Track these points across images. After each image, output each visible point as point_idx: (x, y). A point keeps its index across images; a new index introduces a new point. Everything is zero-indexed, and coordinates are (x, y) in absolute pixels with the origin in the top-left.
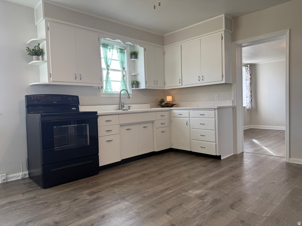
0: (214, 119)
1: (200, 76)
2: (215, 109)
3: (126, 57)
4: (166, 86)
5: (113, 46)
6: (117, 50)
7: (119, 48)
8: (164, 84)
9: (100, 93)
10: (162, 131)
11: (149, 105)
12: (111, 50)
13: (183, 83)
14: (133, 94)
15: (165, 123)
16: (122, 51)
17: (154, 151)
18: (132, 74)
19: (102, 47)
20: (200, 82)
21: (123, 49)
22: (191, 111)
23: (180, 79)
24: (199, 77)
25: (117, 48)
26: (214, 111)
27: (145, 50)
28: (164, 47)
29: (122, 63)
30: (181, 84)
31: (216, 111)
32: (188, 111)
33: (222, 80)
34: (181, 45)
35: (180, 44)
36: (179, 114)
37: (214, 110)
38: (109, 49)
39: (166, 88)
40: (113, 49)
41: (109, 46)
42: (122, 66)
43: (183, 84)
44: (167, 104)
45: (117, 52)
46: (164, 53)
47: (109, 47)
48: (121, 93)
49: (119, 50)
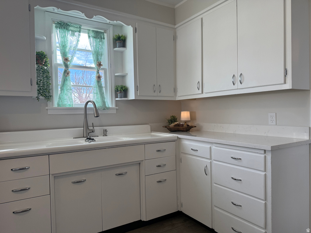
0: (264, 173)
1: (236, 75)
2: (265, 151)
3: (106, 45)
4: (179, 94)
5: (80, 28)
6: (88, 33)
7: (93, 31)
8: (175, 90)
9: (47, 108)
10: (158, 180)
11: (148, 127)
12: (77, 34)
13: (204, 88)
14: (117, 108)
15: (165, 165)
16: (98, 35)
17: (141, 220)
18: (116, 74)
19: (56, 27)
20: (235, 87)
21: (101, 33)
22: (214, 147)
23: (199, 82)
24: (234, 76)
25: (89, 30)
26: (263, 156)
27: (135, 30)
28: (176, 26)
29: (98, 55)
30: (200, 91)
31: (269, 157)
32: (208, 146)
33: (285, 83)
34: (202, 19)
35: (201, 17)
36: (192, 149)
37: (263, 152)
38: (72, 31)
39: (178, 98)
40: (80, 32)
41: (72, 26)
42: (98, 59)
43: (204, 91)
44: (178, 125)
45: (89, 37)
46: (175, 38)
47: (71, 28)
48: (88, 106)
49: (92, 34)
